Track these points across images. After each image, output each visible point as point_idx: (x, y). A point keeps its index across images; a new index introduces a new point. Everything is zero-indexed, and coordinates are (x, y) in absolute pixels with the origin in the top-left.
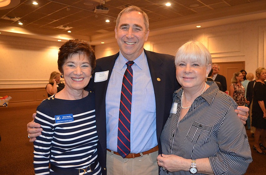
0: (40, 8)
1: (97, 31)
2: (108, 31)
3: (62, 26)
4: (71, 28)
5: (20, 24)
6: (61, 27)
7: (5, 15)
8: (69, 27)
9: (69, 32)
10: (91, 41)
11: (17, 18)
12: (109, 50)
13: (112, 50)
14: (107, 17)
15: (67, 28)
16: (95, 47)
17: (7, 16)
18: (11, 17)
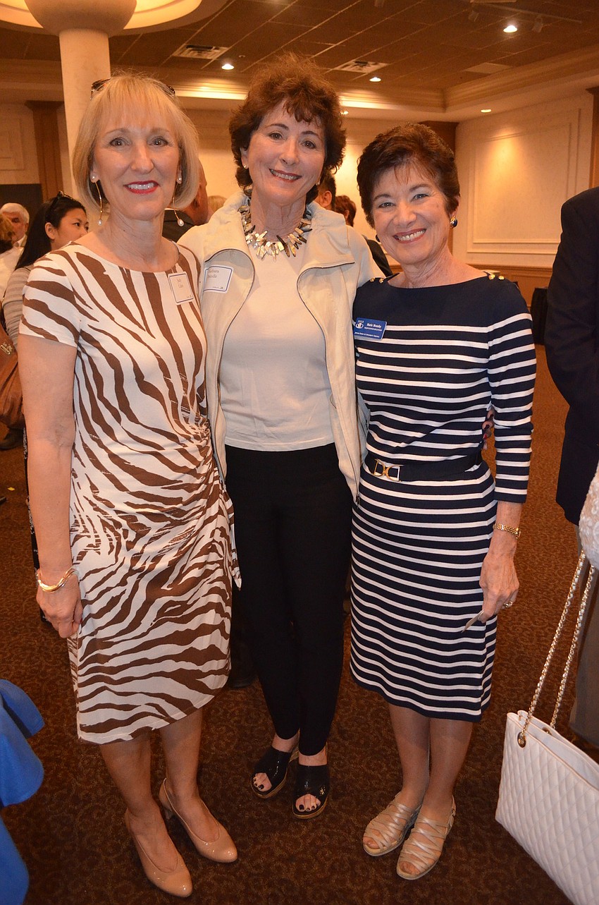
0: (289, 6)
1: (470, 70)
2: (508, 67)
3: (352, 62)
4: (383, 65)
5: (228, 67)
6: (351, 67)
7: (184, 44)
8: (376, 64)
9: (376, 79)
10: (444, 106)
11: (216, 51)
12: (508, 137)
13: (516, 135)
14: (511, 13)
15: (370, 68)
16: (458, 129)
17: (188, 47)
18: (200, 49)
